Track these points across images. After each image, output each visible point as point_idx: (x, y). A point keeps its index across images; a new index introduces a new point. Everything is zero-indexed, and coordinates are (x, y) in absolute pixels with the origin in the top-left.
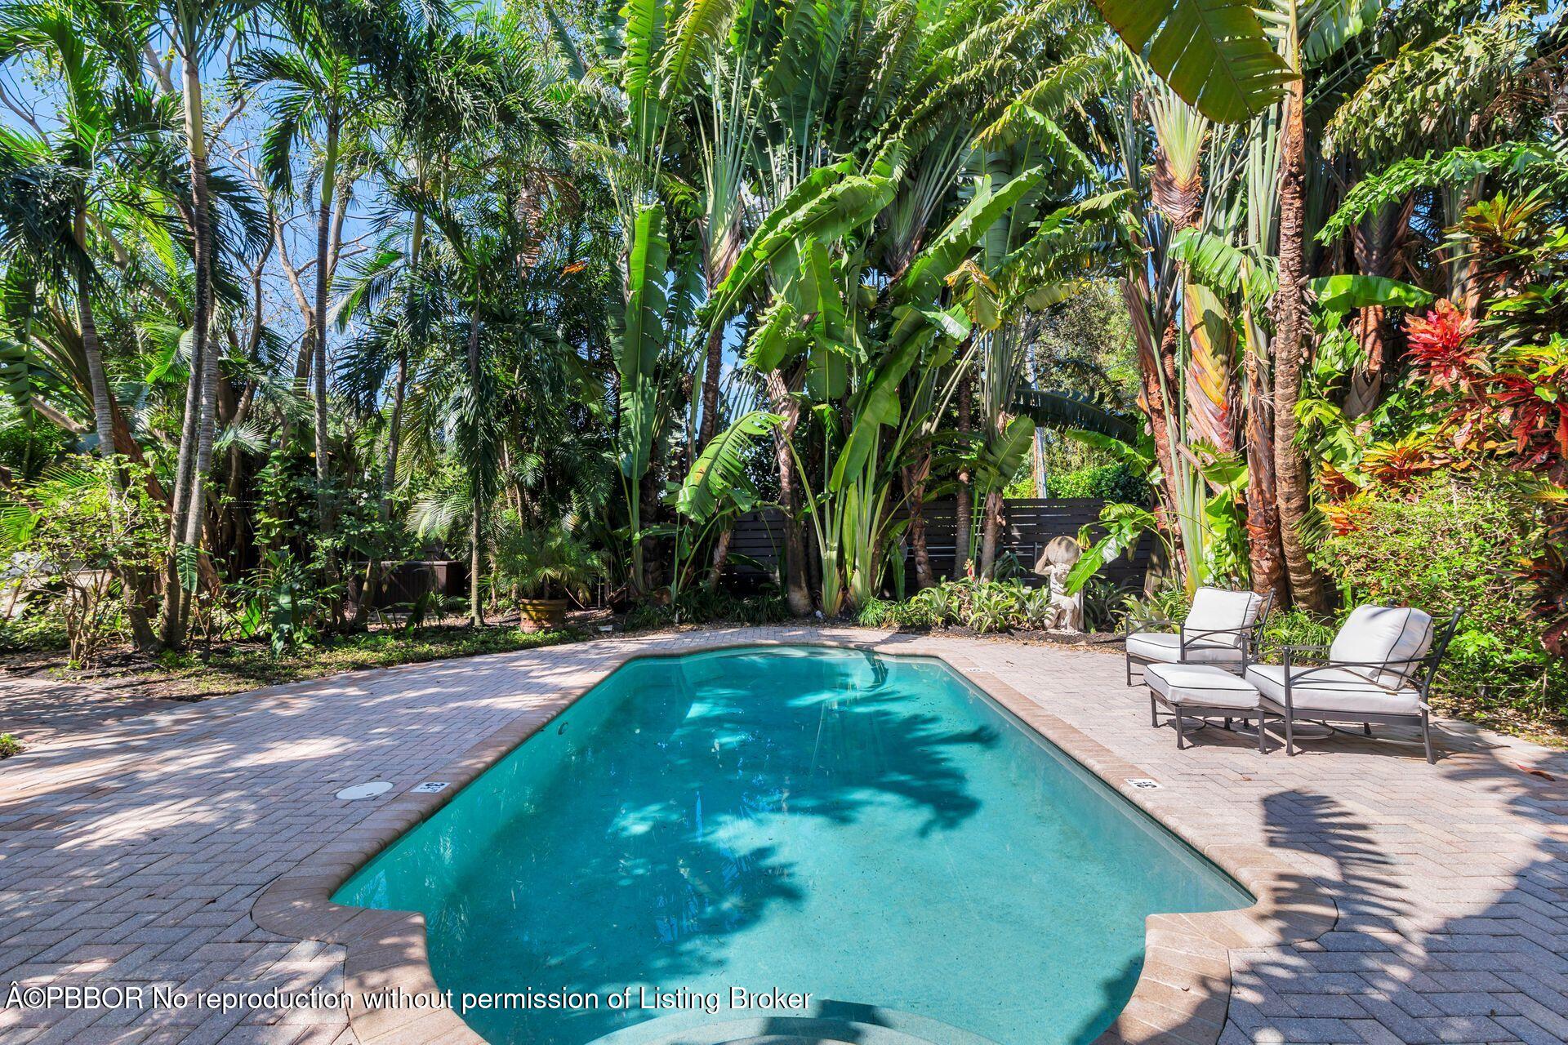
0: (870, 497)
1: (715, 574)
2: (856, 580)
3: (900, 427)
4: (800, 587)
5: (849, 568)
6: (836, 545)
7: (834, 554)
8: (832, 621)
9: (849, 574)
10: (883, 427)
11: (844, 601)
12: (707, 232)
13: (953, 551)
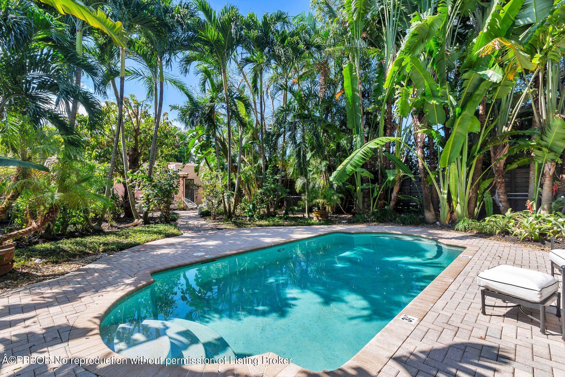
0: (465, 169)
1: (392, 203)
2: (458, 209)
3: (480, 133)
4: (430, 211)
5: (454, 203)
6: (446, 192)
7: (445, 196)
8: (443, 227)
9: (455, 206)
10: (470, 134)
11: (451, 218)
12: (385, 64)
13: (527, 196)
